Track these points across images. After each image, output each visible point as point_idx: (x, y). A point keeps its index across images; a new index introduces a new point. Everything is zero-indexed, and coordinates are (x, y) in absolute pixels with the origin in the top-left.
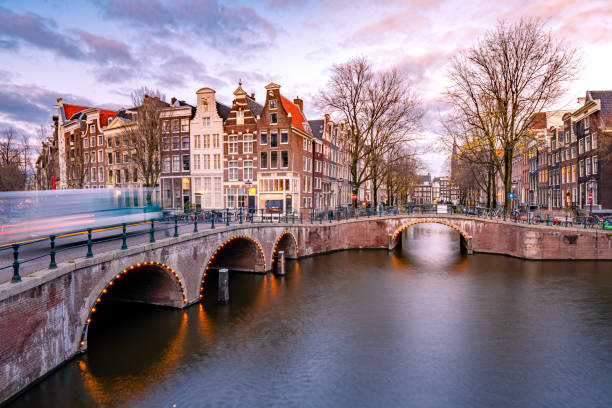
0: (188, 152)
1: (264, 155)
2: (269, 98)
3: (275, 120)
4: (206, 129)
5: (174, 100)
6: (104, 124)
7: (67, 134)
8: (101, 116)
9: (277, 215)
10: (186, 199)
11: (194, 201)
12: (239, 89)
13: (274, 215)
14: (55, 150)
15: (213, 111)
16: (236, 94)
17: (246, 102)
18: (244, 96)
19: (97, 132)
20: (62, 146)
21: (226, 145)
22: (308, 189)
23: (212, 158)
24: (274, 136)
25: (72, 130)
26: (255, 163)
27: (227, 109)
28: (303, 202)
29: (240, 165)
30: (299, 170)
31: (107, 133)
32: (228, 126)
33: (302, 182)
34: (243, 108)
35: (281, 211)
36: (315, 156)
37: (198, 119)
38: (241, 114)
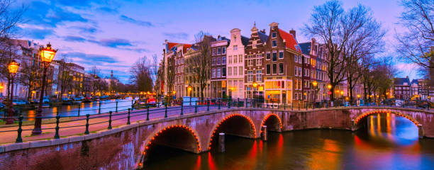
0: (225, 66)
1: (268, 66)
2: (271, 31)
3: (275, 45)
4: (235, 52)
5: (219, 37)
6: (185, 51)
7: (168, 58)
8: (184, 47)
9: (277, 104)
10: (224, 92)
11: (228, 94)
12: (255, 27)
13: (275, 104)
14: (164, 66)
15: (239, 40)
16: (253, 30)
17: (260, 36)
18: (256, 32)
19: (182, 57)
20: (166, 65)
21: (246, 61)
22: (299, 88)
23: (238, 68)
24: (275, 54)
25: (170, 56)
26: (263, 71)
27: (248, 39)
28: (294, 96)
29: (254, 73)
30: (291, 75)
31: (186, 57)
32: (247, 50)
33: (294, 83)
34: (256, 39)
35: (279, 102)
36: (304, 66)
37: (231, 46)
38: (255, 42)
